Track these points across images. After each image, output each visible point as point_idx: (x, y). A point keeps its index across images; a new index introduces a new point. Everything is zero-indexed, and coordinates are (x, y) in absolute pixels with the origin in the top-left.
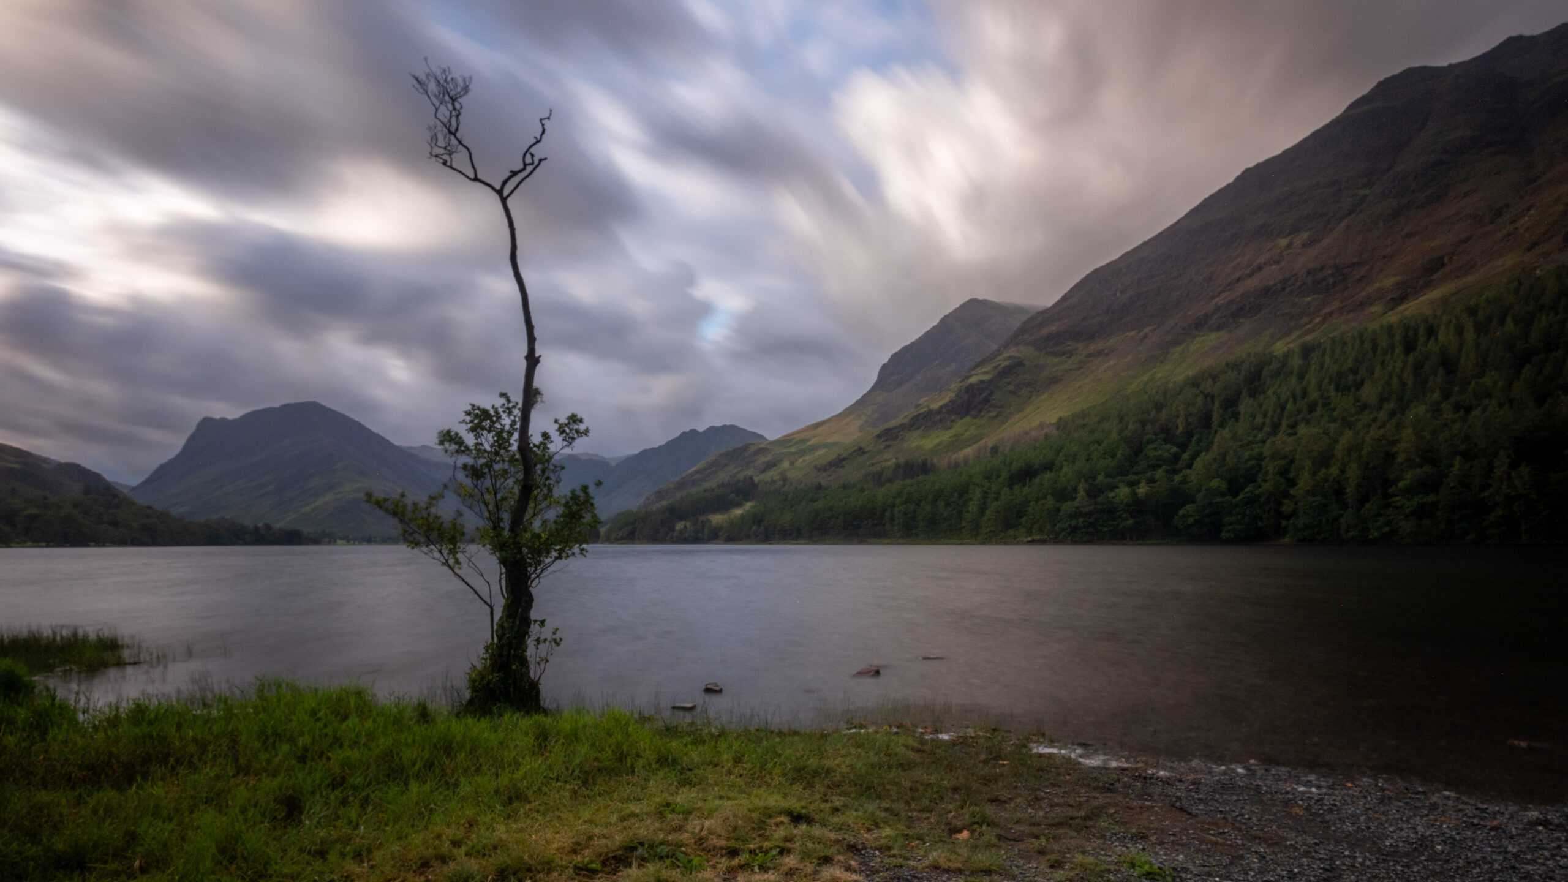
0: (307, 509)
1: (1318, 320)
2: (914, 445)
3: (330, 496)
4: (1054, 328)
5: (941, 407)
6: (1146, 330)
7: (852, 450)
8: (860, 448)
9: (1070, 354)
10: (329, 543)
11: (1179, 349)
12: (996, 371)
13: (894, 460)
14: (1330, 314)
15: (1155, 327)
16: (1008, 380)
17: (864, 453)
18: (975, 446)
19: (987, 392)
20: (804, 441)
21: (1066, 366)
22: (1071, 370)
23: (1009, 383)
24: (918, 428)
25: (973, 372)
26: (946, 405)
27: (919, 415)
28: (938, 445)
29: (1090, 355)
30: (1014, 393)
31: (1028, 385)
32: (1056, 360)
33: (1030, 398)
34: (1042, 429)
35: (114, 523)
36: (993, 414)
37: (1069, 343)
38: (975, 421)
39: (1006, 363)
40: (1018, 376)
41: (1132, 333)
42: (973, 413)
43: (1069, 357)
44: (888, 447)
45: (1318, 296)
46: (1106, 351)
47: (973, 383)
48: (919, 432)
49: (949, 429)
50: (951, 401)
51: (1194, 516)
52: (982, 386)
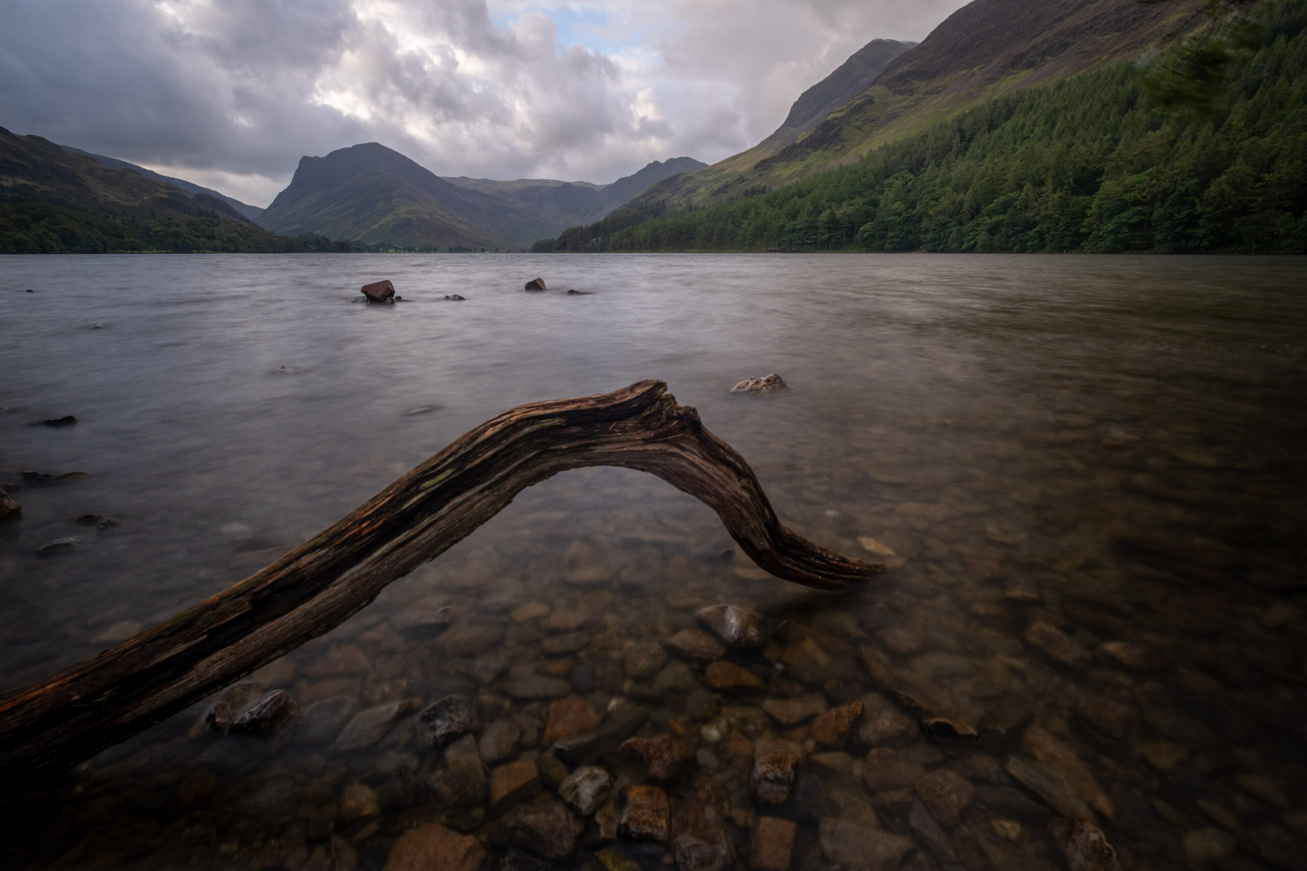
0: (375, 226)
1: (1106, 57)
2: (778, 173)
3: (390, 217)
4: (906, 68)
5: (803, 141)
6: (975, 69)
7: (736, 178)
8: (741, 177)
9: (911, 92)
10: (384, 251)
11: (992, 86)
12: (849, 109)
14: (1117, 51)
15: (983, 65)
16: (857, 117)
17: (743, 181)
19: (838, 127)
21: (906, 104)
22: (908, 107)
23: (857, 120)
24: (783, 161)
25: (832, 109)
26: (808, 140)
27: (786, 149)
28: (793, 174)
29: (926, 93)
30: (858, 128)
31: (873, 121)
32: (901, 98)
33: (871, 132)
36: (839, 147)
37: (914, 82)
38: (824, 153)
39: (859, 102)
40: (866, 112)
41: (964, 72)
42: (824, 146)
43: (910, 95)
44: (761, 175)
45: (1115, 34)
46: (939, 89)
47: (829, 120)
48: (785, 163)
49: (804, 160)
50: (810, 136)
51: (869, 231)
52: (835, 122)
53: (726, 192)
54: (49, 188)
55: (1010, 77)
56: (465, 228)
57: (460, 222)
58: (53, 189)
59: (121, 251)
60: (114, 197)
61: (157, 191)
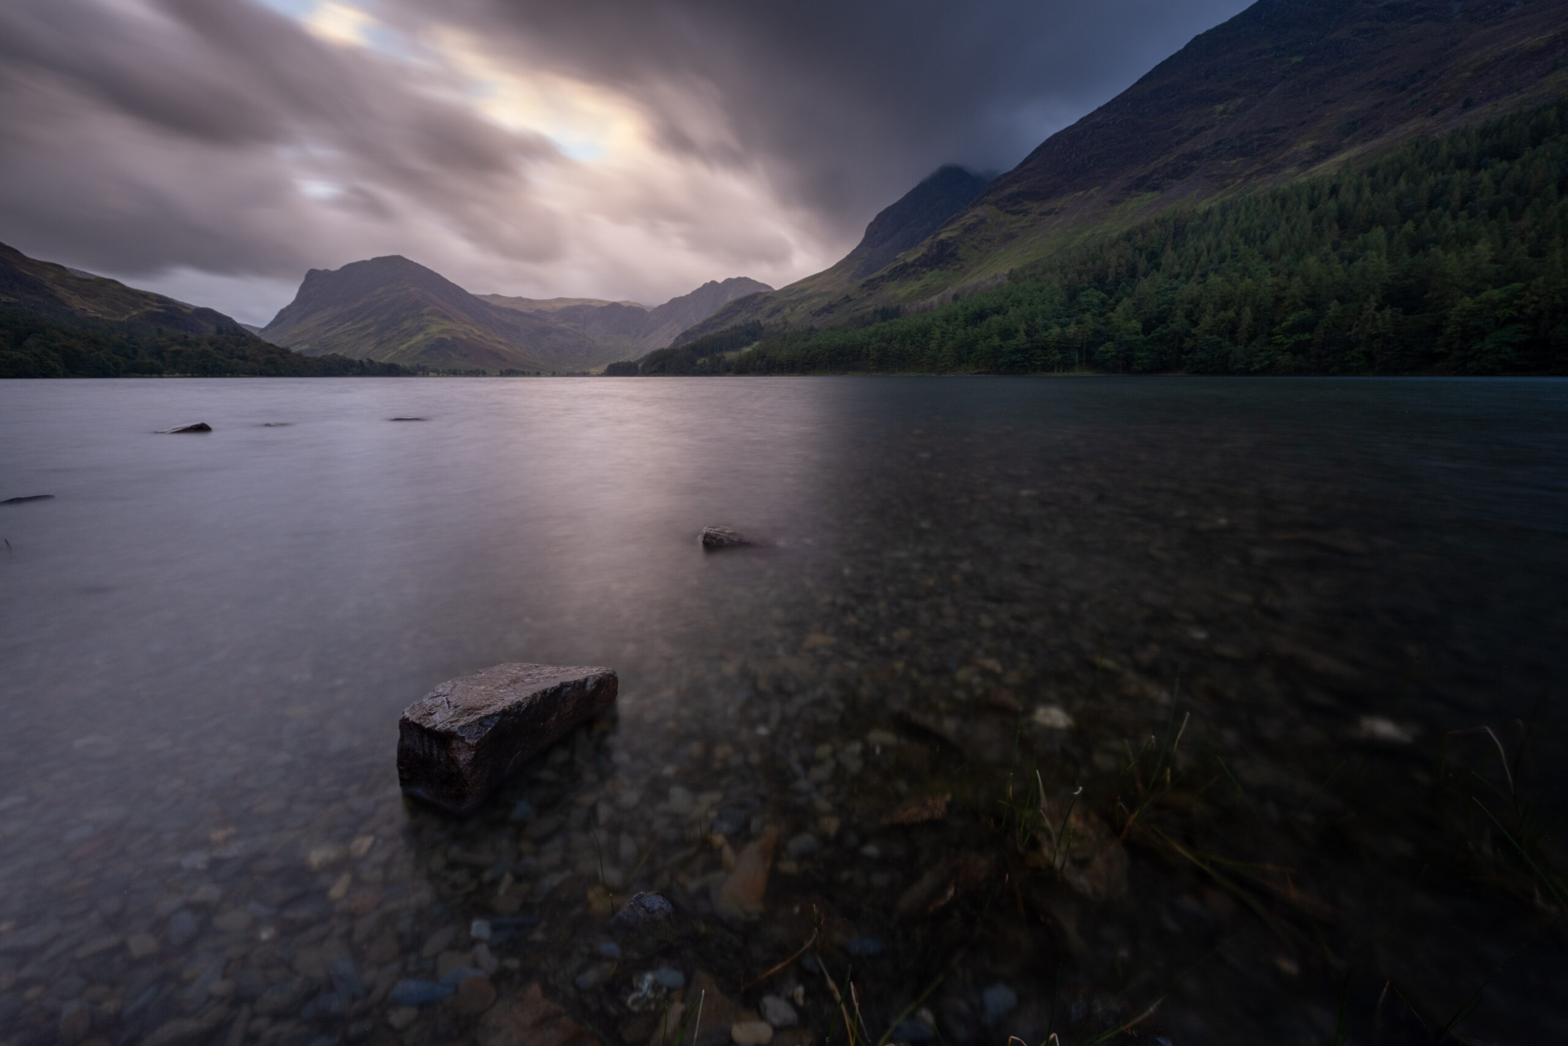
0: (404, 347)
1: (1239, 181)
2: (890, 294)
3: (420, 337)
4: (1015, 189)
5: (915, 260)
6: (1092, 191)
7: (841, 298)
8: (847, 297)
9: (1026, 212)
10: (423, 375)
11: (1118, 208)
12: (963, 228)
13: (874, 307)
14: (1251, 175)
15: (1101, 188)
16: (972, 236)
17: (850, 300)
18: (941, 294)
19: (954, 247)
20: (803, 290)
21: (1022, 224)
22: (1025, 227)
23: (972, 239)
24: (894, 280)
25: (943, 230)
26: (919, 259)
27: (896, 268)
28: (910, 293)
29: (1042, 214)
30: (976, 248)
31: (988, 241)
32: (1014, 218)
33: (989, 252)
34: (997, 279)
35: (243, 358)
37: (1026, 202)
38: (942, 272)
39: (972, 221)
40: (981, 232)
41: (1080, 193)
42: (941, 265)
43: (1024, 216)
44: (869, 295)
45: (1241, 159)
46: (1057, 210)
47: (944, 238)
48: (896, 282)
49: (920, 279)
50: (923, 255)
51: (1112, 352)
52: (951, 241)
53: (832, 312)
54: (12, 299)
55: (1135, 199)
56: (507, 349)
57: (500, 343)
58: (17, 301)
59: (137, 375)
60: (94, 311)
61: (149, 305)
